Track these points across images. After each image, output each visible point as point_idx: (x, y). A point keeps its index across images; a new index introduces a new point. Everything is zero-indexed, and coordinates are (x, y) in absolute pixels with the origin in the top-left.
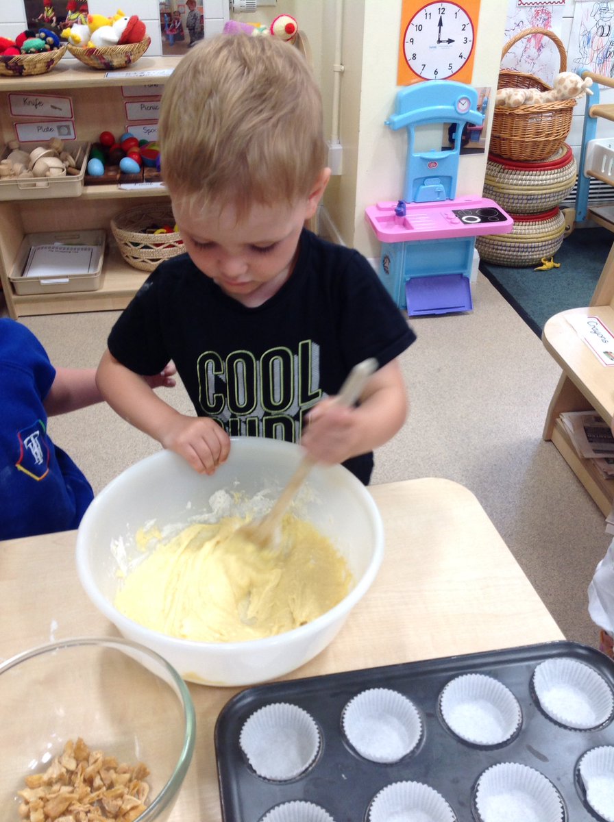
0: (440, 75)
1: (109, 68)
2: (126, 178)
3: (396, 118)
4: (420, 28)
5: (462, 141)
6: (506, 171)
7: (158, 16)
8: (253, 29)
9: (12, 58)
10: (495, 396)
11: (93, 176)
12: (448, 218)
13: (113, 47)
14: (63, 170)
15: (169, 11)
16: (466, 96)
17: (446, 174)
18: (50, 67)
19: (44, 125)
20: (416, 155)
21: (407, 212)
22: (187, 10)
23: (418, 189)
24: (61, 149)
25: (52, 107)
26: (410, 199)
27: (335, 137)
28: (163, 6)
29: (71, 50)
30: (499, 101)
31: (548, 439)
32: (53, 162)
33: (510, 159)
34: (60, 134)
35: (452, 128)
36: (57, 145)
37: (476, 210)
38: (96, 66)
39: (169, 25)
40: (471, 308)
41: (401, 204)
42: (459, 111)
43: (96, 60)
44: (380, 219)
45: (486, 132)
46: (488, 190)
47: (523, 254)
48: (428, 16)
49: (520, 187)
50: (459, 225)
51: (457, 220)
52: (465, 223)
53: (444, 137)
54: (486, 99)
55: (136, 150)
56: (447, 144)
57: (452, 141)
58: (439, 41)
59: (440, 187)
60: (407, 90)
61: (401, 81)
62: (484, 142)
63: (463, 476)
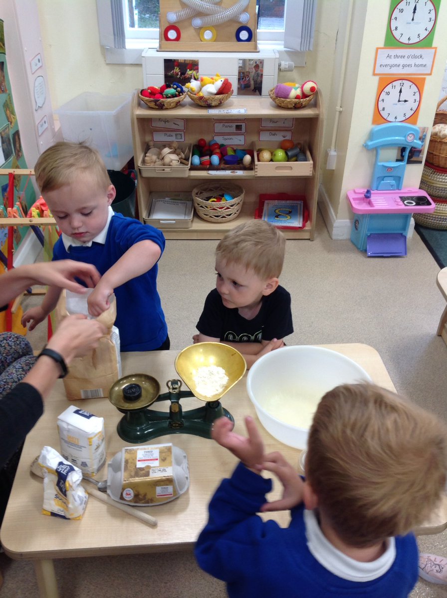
0: (399, 119)
1: (209, 107)
2: (212, 167)
3: (370, 143)
4: (388, 93)
5: (409, 156)
6: (436, 173)
7: (237, 73)
8: (292, 89)
9: (159, 101)
10: (412, 308)
11: (195, 165)
12: (396, 201)
13: (214, 96)
14: (179, 161)
15: (243, 71)
16: (413, 133)
17: (397, 175)
18: (178, 105)
19: (168, 133)
20: (379, 164)
21: (372, 195)
22: (254, 70)
23: (380, 183)
24: (177, 148)
25: (174, 123)
26: (374, 188)
27: (333, 147)
28: (241, 68)
29: (189, 96)
30: (434, 133)
31: (440, 335)
32: (174, 157)
33: (438, 166)
34: (176, 138)
35: (403, 150)
36: (175, 145)
37: (414, 197)
38: (202, 105)
39: (243, 79)
40: (406, 254)
41: (368, 192)
42: (407, 140)
43: (203, 103)
44: (354, 199)
45: (423, 153)
46: (424, 184)
47: (443, 222)
48: (394, 87)
49: (444, 184)
50: (402, 206)
51: (401, 203)
52: (406, 205)
53: (398, 154)
54: (425, 133)
55: (218, 151)
56: (399, 158)
57: (402, 156)
58: (399, 101)
59: (393, 182)
60: (378, 128)
61: (375, 122)
62: (422, 157)
63: (387, 350)
